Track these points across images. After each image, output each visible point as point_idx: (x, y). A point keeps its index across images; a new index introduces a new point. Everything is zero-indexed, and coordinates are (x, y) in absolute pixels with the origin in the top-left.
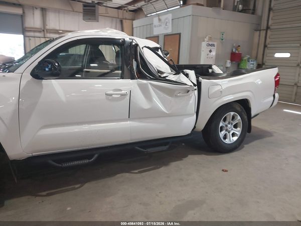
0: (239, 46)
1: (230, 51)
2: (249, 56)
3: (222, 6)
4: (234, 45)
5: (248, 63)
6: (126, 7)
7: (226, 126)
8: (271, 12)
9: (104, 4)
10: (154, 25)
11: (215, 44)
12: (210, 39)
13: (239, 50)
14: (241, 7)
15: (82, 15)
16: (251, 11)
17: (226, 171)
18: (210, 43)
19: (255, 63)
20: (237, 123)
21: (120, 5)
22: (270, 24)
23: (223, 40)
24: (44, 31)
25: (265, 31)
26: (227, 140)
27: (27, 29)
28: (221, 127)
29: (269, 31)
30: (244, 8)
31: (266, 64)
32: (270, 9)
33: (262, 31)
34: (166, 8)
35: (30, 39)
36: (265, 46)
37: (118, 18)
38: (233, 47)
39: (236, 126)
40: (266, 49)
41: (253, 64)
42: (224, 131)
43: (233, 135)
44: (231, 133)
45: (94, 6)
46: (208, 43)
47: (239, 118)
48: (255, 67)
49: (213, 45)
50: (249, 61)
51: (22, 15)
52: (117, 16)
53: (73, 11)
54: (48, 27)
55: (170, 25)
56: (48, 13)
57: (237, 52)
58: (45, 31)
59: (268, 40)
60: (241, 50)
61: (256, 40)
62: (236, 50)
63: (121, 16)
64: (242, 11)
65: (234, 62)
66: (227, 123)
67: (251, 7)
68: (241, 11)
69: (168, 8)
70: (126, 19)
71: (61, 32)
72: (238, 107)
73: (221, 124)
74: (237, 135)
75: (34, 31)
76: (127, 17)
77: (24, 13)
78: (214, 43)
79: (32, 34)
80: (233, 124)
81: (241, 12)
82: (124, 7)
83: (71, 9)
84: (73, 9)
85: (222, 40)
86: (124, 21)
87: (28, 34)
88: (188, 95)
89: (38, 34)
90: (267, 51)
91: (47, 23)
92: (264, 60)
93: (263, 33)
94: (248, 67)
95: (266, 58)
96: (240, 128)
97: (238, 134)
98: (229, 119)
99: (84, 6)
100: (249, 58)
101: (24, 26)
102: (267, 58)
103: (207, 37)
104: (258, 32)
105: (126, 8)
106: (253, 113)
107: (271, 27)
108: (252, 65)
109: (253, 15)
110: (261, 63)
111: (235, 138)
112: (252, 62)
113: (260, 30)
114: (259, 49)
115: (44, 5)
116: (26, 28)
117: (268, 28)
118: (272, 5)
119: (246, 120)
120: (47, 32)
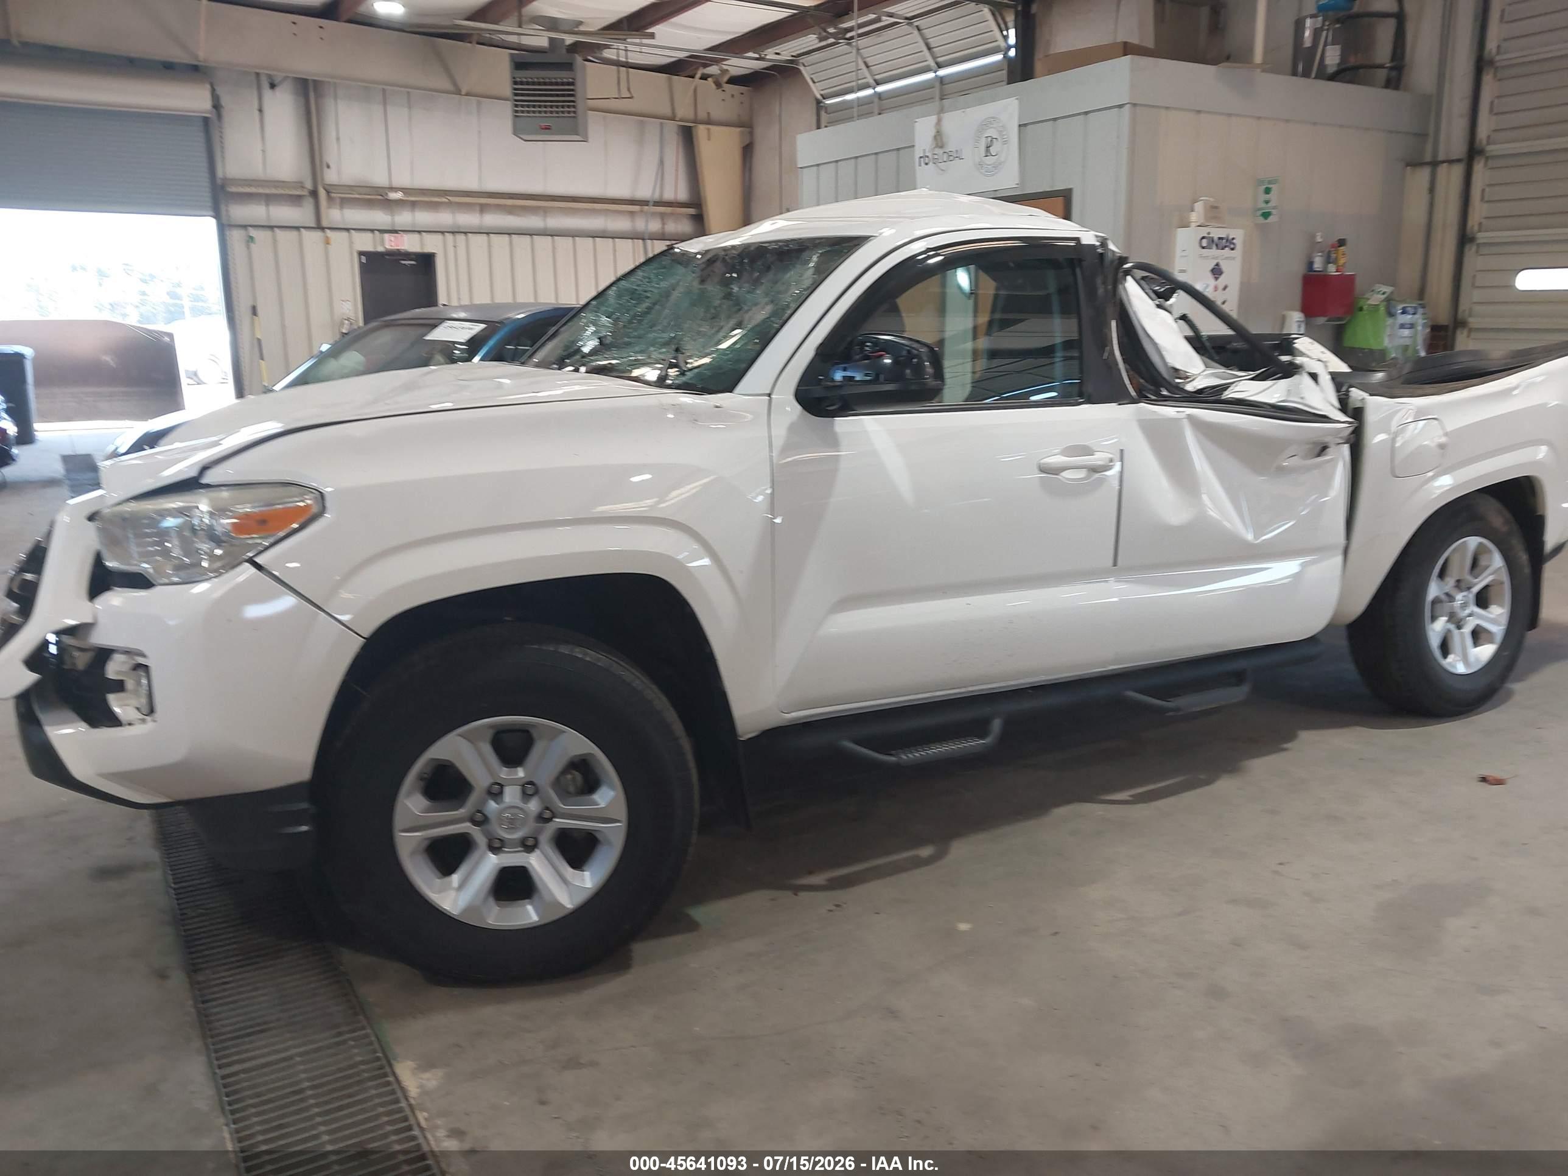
0: (1342, 243)
1: (1298, 269)
2: (1388, 289)
3: (1258, 56)
4: (1319, 239)
5: (1390, 321)
6: (717, 61)
7: (1450, 597)
8: (1488, 79)
9: (608, 54)
10: (918, 153)
11: (1238, 235)
12: (1214, 213)
13: (1342, 261)
14: (1332, 57)
15: (507, 108)
16: (1382, 74)
17: (1499, 782)
18: (1216, 233)
19: (1419, 319)
20: (1486, 587)
21: (682, 55)
22: (1482, 132)
23: (1271, 219)
24: (314, 194)
25: (1458, 171)
26: (1451, 658)
27: (233, 189)
28: (1436, 601)
29: (1479, 167)
30: (1352, 61)
31: (1473, 322)
32: (1481, 64)
33: (1442, 169)
34: (932, 63)
35: (251, 239)
36: (1464, 239)
37: (673, 118)
38: (1313, 246)
39: (1483, 600)
40: (1470, 252)
41: (1412, 326)
42: (1444, 619)
43: (1478, 636)
44: (1467, 629)
45: (569, 66)
46: (1203, 232)
47: (1497, 561)
48: (1420, 340)
49: (1226, 243)
50: (1391, 314)
51: (206, 121)
52: (667, 111)
53: (458, 92)
54: (331, 177)
55: (1009, 153)
56: (329, 104)
57: (1332, 270)
58: (322, 193)
59: (1478, 211)
60: (1348, 263)
61: (1415, 211)
62: (1328, 261)
63: (684, 111)
64: (1344, 74)
65: (1321, 320)
66: (1450, 581)
67: (1383, 52)
68: (1339, 75)
69: (940, 66)
70: (709, 122)
71: (398, 195)
72: (1497, 516)
73: (1434, 590)
74: (1488, 637)
75: (269, 199)
76: (717, 113)
77: (217, 106)
78: (1232, 233)
79: (256, 212)
80: (1476, 589)
81: (1332, 78)
82: (707, 62)
83: (445, 84)
84: (455, 83)
85: (1266, 215)
86: (701, 131)
87: (240, 212)
88: (1317, 466)
89: (285, 213)
90: (1473, 261)
91: (330, 153)
92: (1464, 305)
93: (1451, 178)
94: (1386, 343)
95: (1470, 297)
96: (1501, 605)
97: (1498, 629)
98: (1459, 567)
99: (519, 65)
100: (1389, 301)
101: (220, 174)
102: (1477, 295)
103: (1199, 206)
104: (1424, 174)
105: (713, 70)
106: (1551, 538)
107: (1492, 149)
108: (1406, 332)
109: (1389, 93)
110: (1444, 318)
111: (1485, 652)
112: (1407, 318)
113: (1435, 164)
114: (1435, 252)
115: (310, 66)
116: (227, 181)
117: (1473, 152)
118: (1491, 45)
119: (1527, 570)
120: (330, 198)
